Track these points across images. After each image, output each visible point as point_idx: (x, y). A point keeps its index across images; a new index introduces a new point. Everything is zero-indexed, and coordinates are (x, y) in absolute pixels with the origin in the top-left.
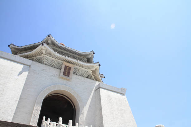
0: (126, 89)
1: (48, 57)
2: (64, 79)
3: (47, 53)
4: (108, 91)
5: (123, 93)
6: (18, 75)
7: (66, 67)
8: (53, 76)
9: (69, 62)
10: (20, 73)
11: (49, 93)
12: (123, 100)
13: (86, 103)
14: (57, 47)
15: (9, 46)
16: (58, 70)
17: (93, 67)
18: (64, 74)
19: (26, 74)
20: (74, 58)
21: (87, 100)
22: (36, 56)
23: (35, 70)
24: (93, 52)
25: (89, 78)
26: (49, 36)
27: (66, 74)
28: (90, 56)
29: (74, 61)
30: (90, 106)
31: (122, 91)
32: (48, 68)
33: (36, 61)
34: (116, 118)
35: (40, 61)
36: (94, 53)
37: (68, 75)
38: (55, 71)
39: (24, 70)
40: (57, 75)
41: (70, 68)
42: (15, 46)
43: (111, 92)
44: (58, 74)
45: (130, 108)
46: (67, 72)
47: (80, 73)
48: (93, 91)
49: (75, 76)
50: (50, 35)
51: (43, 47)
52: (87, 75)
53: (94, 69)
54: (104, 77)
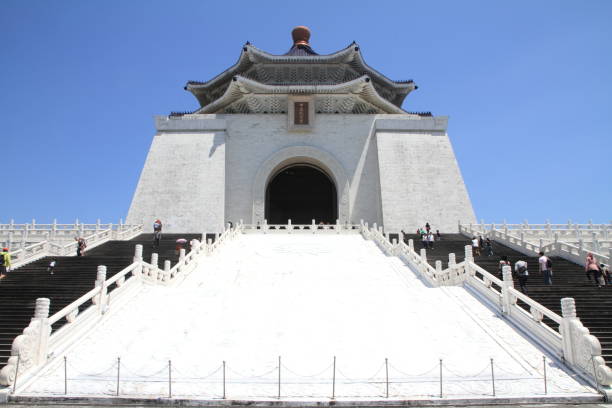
1: (256, 96)
2: (299, 132)
3: (250, 89)
5: (439, 128)
6: (210, 155)
7: (297, 105)
8: (275, 132)
9: (301, 93)
10: (213, 150)
12: (438, 146)
13: (354, 171)
15: (186, 88)
18: (297, 122)
19: (222, 148)
21: (356, 164)
22: (236, 100)
23: (239, 132)
24: (354, 46)
25: (357, 113)
26: (245, 49)
27: (301, 121)
30: (363, 175)
31: (435, 124)
32: (262, 119)
34: (414, 190)
37: (306, 122)
38: (274, 123)
39: (216, 143)
40: (282, 127)
41: (306, 105)
43: (407, 135)
44: (284, 124)
46: (302, 116)
47: (333, 106)
48: (368, 141)
49: (322, 118)
50: (248, 43)
51: (238, 83)
52: (350, 107)
53: (361, 90)
54: (416, 88)
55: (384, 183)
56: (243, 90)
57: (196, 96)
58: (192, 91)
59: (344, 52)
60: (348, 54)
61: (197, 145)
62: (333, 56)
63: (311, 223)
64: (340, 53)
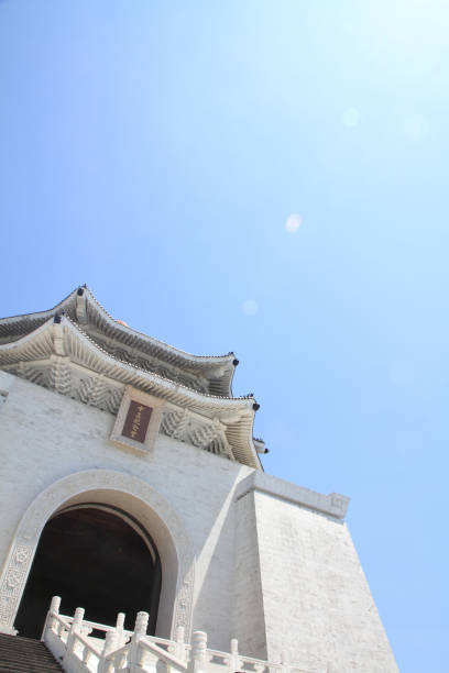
0: (349, 499)
1: (73, 366)
2: (126, 450)
3: (71, 351)
4: (283, 503)
5: (336, 511)
7: (134, 405)
8: (84, 435)
9: (148, 390)
11: (68, 501)
12: (337, 539)
13: (201, 548)
14: (106, 331)
16: (106, 416)
17: (232, 411)
18: (126, 432)
20: (163, 373)
21: (207, 534)
22: (29, 360)
23: (20, 412)
24: (232, 359)
25: (214, 452)
26: (80, 292)
27: (133, 434)
28: (221, 373)
29: (166, 385)
30: (215, 557)
31: (332, 505)
32: (69, 407)
33: (28, 378)
35: (41, 379)
36: (236, 363)
37: (141, 437)
38: (95, 421)
40: (99, 433)
41: (148, 411)
44: (105, 429)
45: (361, 572)
46: (137, 426)
47: (183, 429)
48: (228, 501)
49: (165, 442)
50: (85, 287)
51: (58, 329)
52: (206, 441)
53: (232, 420)
54: (266, 451)
59: (216, 361)
60: (216, 367)
62: (199, 360)
64: (211, 361)
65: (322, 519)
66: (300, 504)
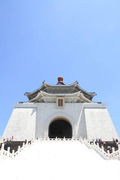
1: (46, 97)
2: (60, 108)
3: (45, 95)
5: (104, 107)
6: (31, 115)
7: (59, 100)
8: (52, 108)
9: (61, 96)
12: (104, 112)
13: (77, 121)
15: (25, 95)
17: (77, 94)
18: (59, 105)
19: (35, 113)
22: (40, 98)
23: (41, 108)
24: (77, 82)
25: (78, 102)
26: (43, 83)
27: (60, 105)
30: (80, 122)
33: (41, 102)
34: (97, 127)
35: (43, 101)
37: (62, 105)
38: (52, 105)
41: (62, 100)
42: (28, 93)
44: (55, 106)
45: (110, 118)
46: (61, 103)
47: (70, 100)
48: (82, 111)
49: (67, 104)
50: (44, 81)
51: (41, 93)
52: (76, 101)
53: (79, 95)
54: (96, 95)
55: (87, 125)
56: (42, 95)
57: (28, 97)
58: (27, 95)
60: (75, 85)
61: (27, 112)
62: (70, 85)
63: (64, 138)
64: (73, 84)
65: (100, 110)
66: (95, 108)
